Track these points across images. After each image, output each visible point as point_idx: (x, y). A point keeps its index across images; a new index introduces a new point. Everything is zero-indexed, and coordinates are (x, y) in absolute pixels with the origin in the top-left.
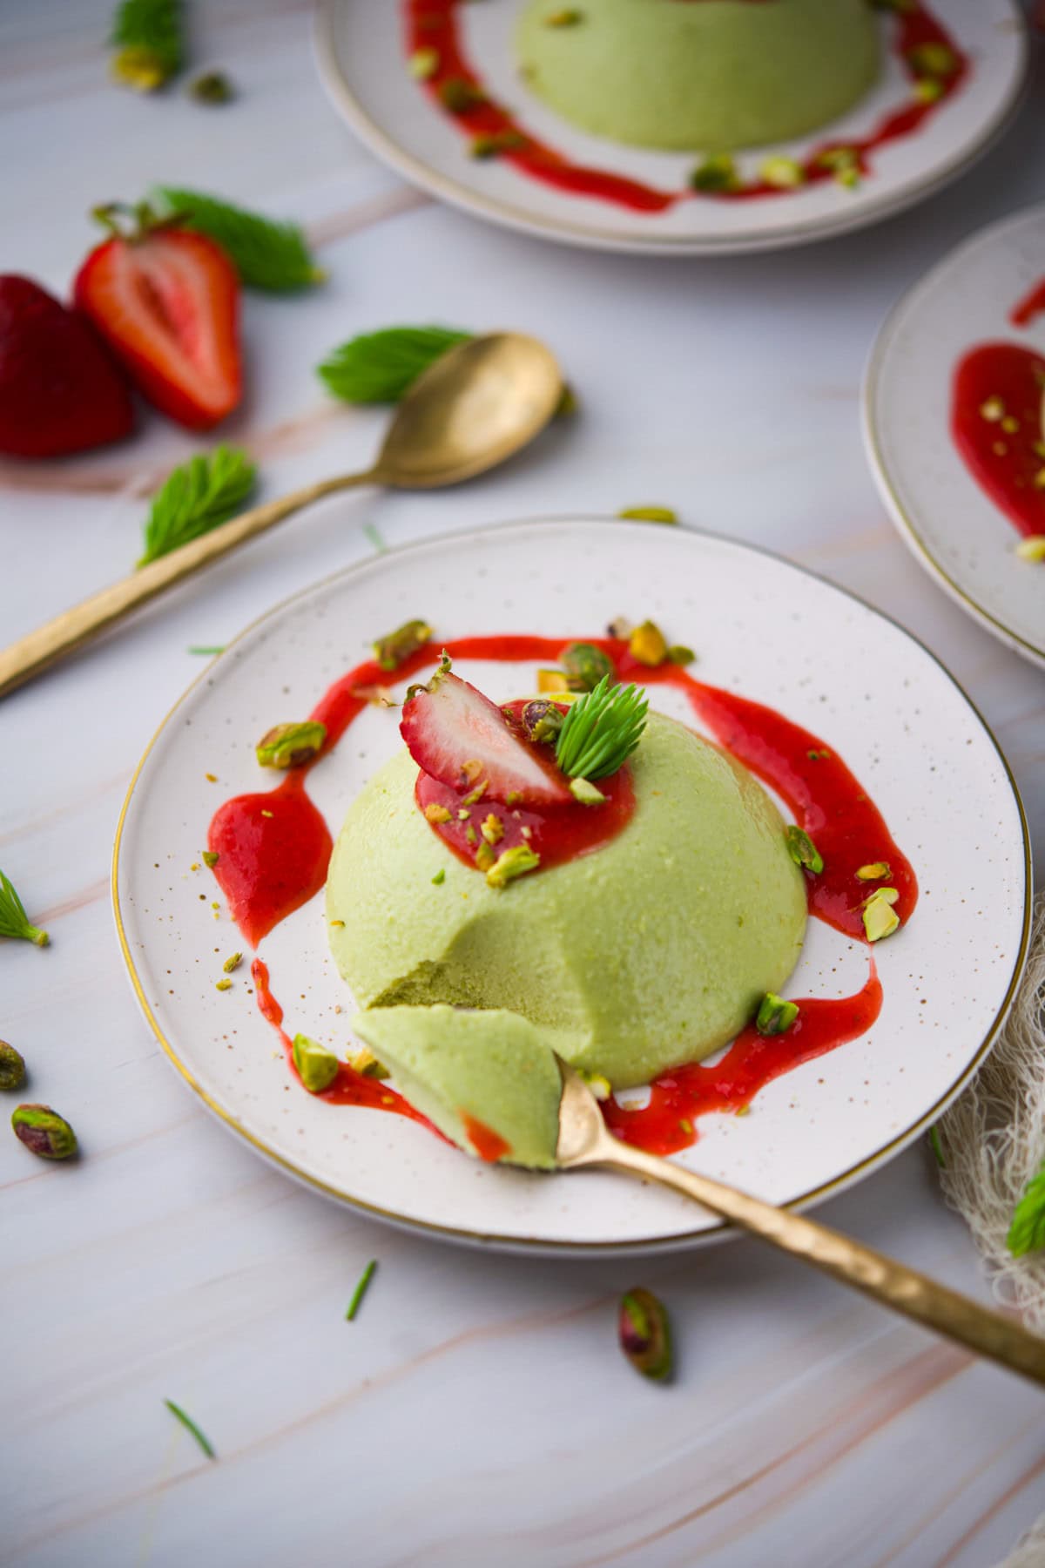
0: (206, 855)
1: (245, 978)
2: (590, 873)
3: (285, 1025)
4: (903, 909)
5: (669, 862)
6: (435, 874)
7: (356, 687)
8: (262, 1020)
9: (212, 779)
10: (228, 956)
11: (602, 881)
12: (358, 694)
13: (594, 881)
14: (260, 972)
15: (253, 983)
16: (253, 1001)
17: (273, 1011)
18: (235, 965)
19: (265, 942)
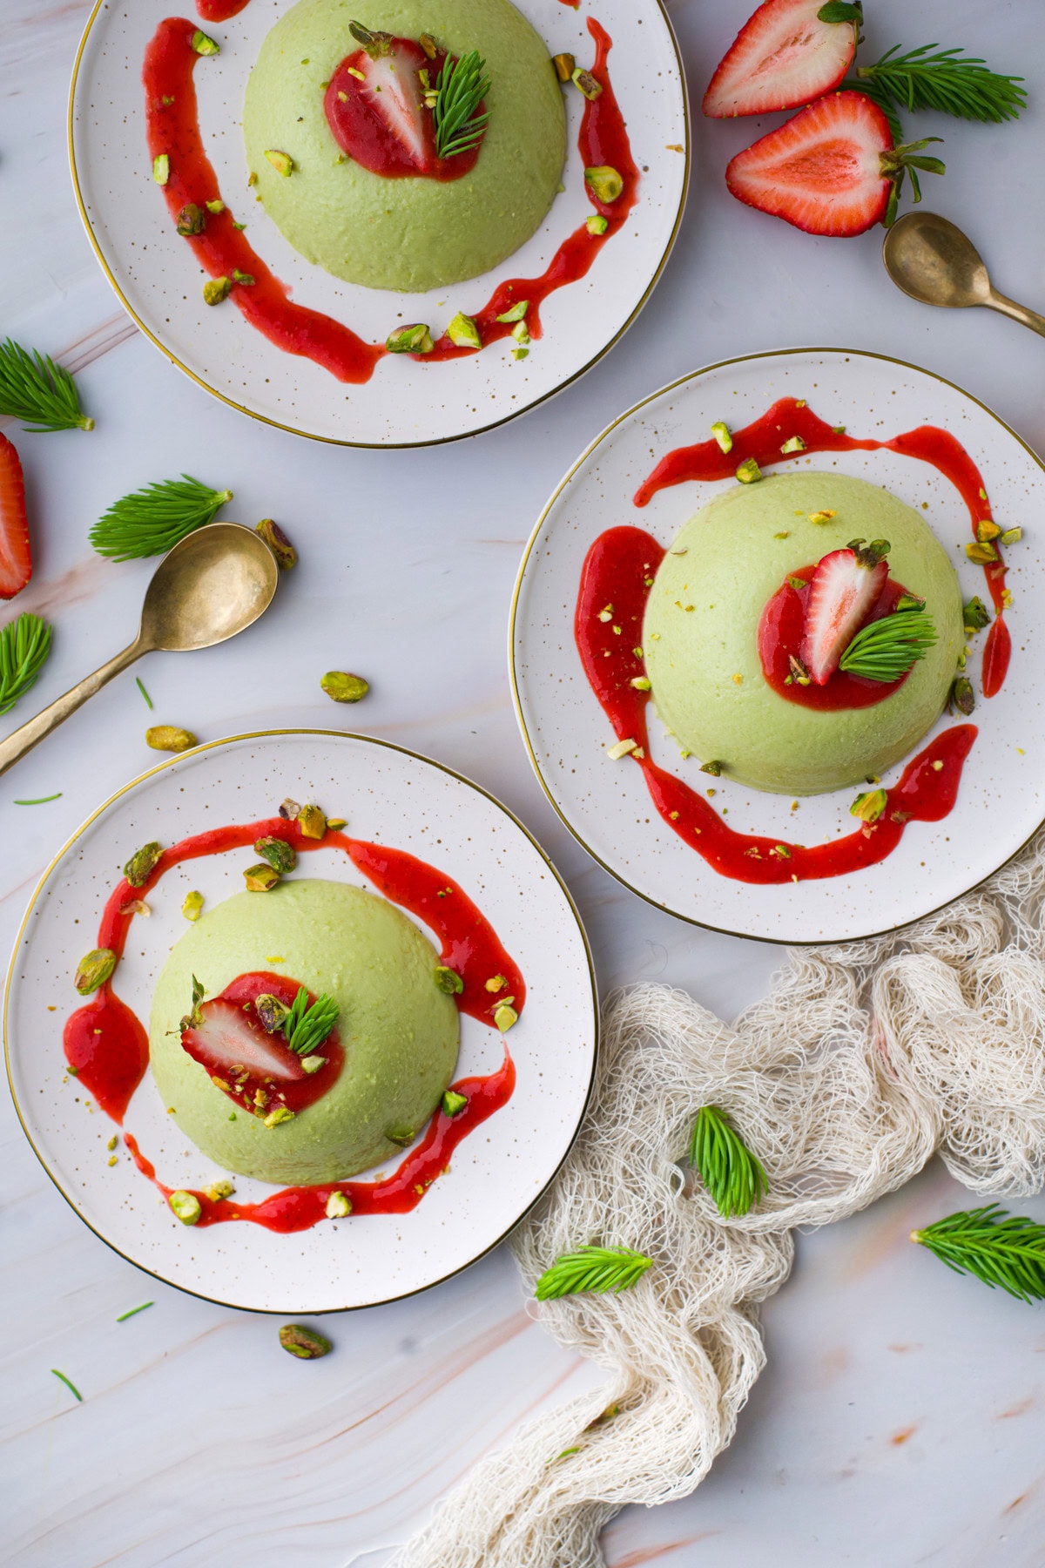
0: (69, 1070)
1: (123, 1151)
2: (328, 1109)
3: (158, 1177)
4: (517, 1007)
5: (373, 1081)
6: (230, 1115)
7: (123, 908)
8: (143, 1178)
9: (52, 1009)
10: (109, 1139)
11: (336, 1109)
12: (126, 912)
13: (331, 1111)
14: (131, 1143)
15: (129, 1153)
16: (133, 1166)
17: (147, 1169)
18: (114, 1145)
19: (127, 1118)
